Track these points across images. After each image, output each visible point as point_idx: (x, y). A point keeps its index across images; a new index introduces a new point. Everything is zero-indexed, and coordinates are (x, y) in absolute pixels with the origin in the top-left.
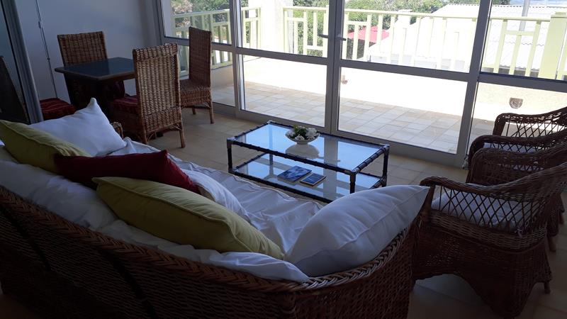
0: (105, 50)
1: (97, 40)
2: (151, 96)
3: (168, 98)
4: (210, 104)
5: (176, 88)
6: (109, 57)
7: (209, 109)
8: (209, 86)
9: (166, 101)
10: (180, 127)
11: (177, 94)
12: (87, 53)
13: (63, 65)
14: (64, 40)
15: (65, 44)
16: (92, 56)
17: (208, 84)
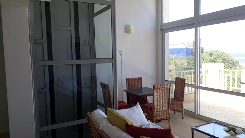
0: (141, 84)
1: (139, 81)
2: (158, 104)
3: (165, 105)
4: (182, 110)
5: (169, 101)
6: (143, 87)
7: (182, 112)
8: (183, 102)
9: (164, 106)
10: (169, 119)
11: (169, 104)
12: (135, 85)
13: (126, 89)
14: (128, 80)
15: (128, 82)
16: (137, 86)
17: (182, 101)
